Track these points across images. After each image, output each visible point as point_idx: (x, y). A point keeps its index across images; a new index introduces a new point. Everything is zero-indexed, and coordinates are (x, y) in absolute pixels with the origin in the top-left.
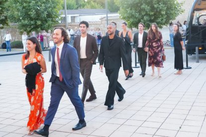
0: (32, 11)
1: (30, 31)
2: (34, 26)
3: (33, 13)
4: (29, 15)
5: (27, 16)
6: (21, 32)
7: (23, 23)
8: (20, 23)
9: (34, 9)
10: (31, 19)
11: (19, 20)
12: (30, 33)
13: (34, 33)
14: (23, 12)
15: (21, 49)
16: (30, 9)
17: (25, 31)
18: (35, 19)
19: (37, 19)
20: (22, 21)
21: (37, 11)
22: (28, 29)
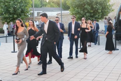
0: (11, 8)
1: (9, 22)
2: (12, 18)
3: (11, 10)
4: (9, 11)
5: (7, 11)
6: (3, 22)
7: (5, 16)
8: (3, 16)
9: (12, 7)
10: (10, 14)
11: (2, 14)
12: (9, 23)
13: (11, 23)
14: (5, 9)
15: (3, 34)
16: (10, 7)
17: (6, 21)
18: (13, 14)
19: (14, 14)
20: (4, 15)
21: (14, 8)
22: (8, 21)
